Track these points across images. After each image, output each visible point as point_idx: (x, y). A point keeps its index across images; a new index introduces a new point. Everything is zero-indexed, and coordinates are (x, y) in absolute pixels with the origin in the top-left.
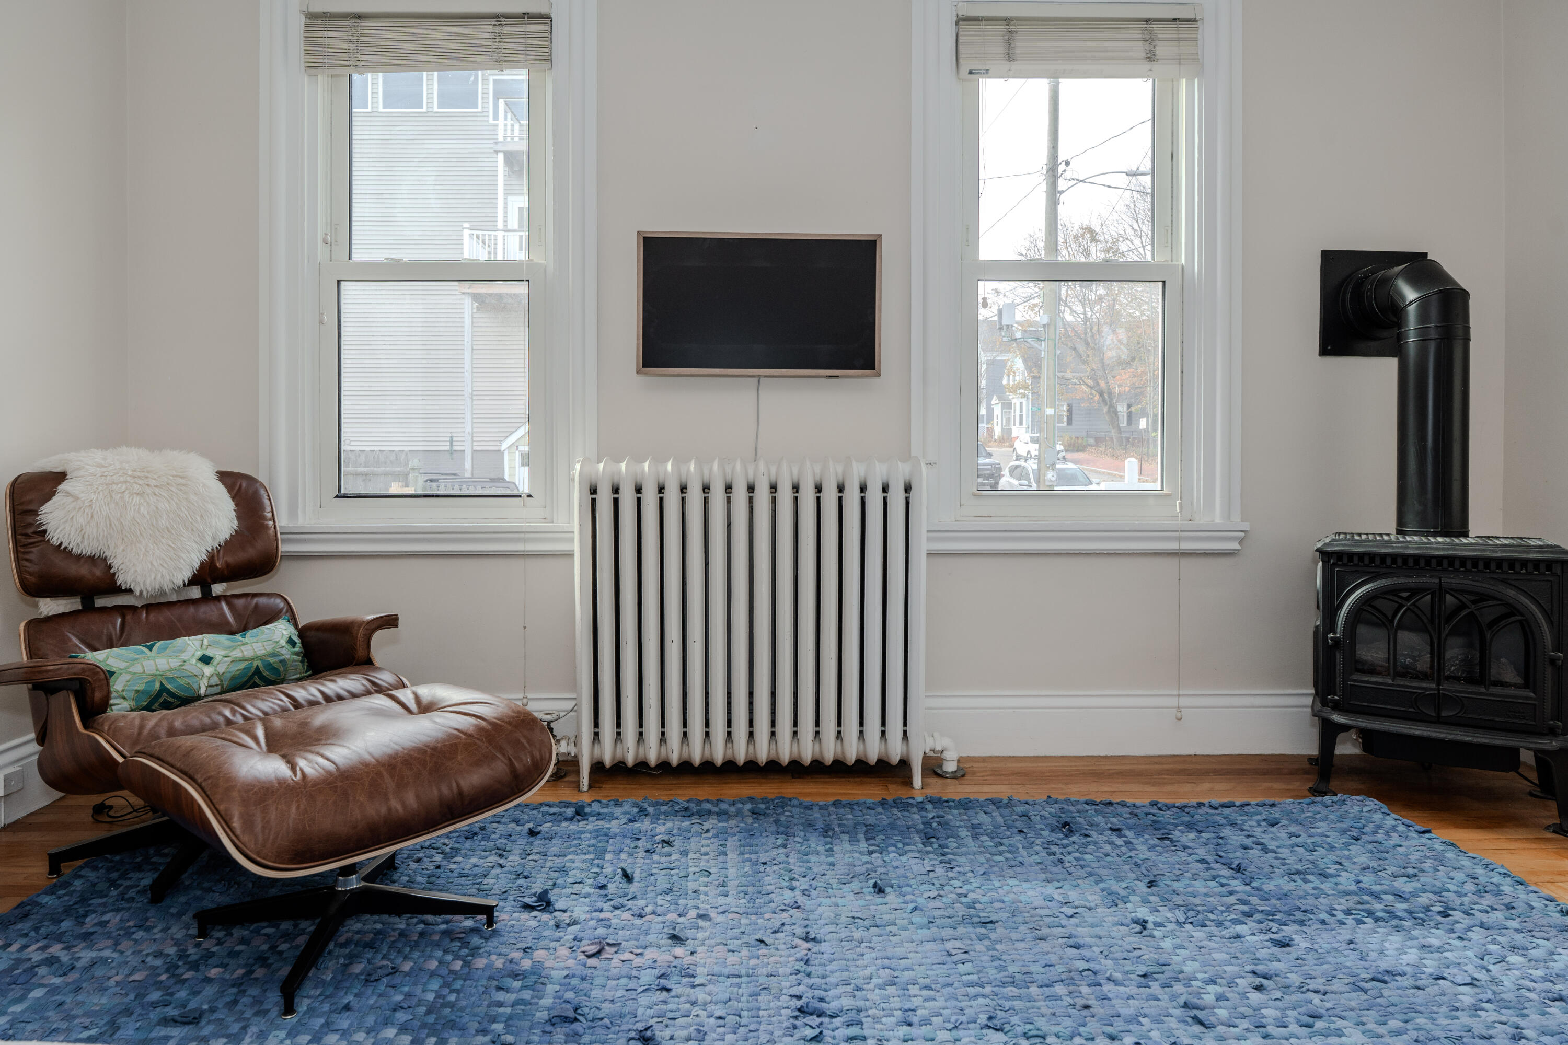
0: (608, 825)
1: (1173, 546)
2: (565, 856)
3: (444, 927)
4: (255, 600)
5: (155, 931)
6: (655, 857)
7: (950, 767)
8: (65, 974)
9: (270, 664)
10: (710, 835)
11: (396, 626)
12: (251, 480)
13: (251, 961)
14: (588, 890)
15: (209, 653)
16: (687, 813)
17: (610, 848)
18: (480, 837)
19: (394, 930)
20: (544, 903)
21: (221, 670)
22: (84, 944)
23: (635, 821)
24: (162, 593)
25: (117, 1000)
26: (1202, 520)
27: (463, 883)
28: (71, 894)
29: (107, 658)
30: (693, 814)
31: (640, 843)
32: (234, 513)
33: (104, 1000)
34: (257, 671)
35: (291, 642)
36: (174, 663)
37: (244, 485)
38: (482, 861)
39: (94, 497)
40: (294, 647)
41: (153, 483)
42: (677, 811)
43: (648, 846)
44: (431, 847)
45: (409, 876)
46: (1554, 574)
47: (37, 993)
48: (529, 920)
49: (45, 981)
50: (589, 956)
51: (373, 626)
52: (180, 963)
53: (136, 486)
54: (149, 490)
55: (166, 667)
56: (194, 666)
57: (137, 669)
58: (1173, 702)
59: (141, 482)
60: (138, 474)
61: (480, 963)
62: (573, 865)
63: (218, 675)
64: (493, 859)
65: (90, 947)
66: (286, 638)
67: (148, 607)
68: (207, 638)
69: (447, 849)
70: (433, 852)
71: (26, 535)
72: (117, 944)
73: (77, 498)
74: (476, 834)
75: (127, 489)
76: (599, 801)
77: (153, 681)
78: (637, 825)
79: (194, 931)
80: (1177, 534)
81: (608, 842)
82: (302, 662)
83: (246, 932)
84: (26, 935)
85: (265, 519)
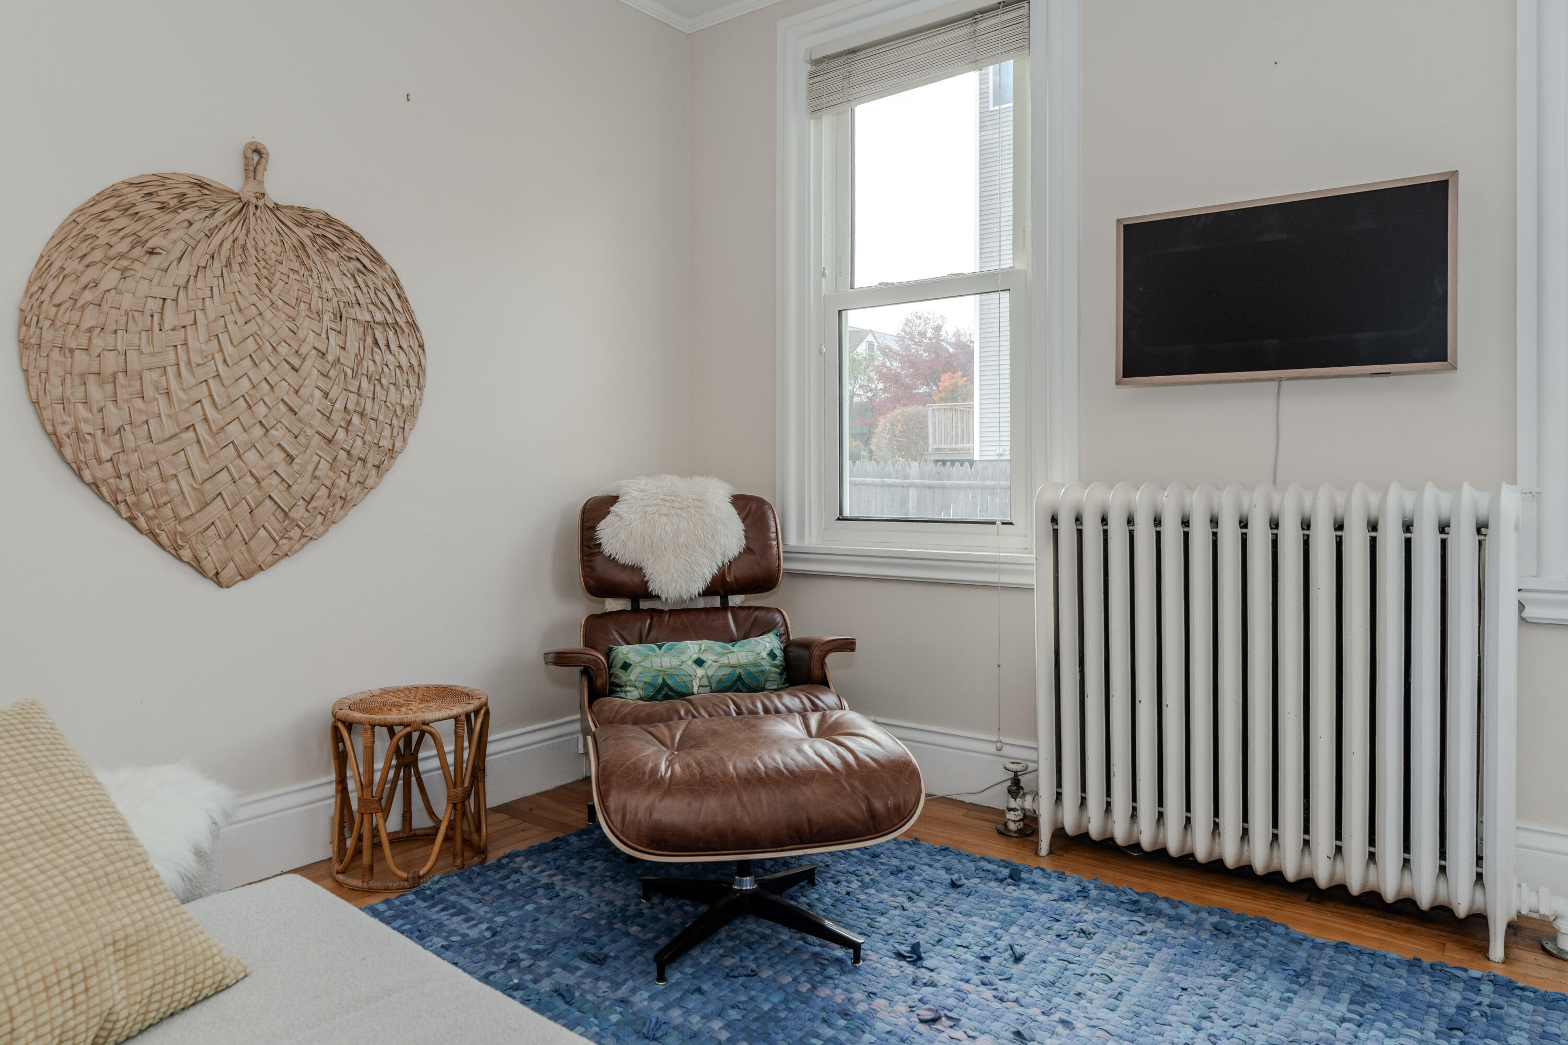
0: (1035, 897)
2: (971, 916)
3: (818, 949)
4: (756, 614)
5: (620, 884)
6: (1063, 945)
8: (551, 899)
9: (751, 673)
10: (1143, 938)
11: (853, 650)
12: (760, 502)
13: (663, 929)
14: (969, 957)
15: (703, 657)
16: (1134, 907)
17: (1021, 921)
18: (904, 874)
19: (778, 939)
20: (915, 956)
21: (711, 673)
22: (574, 880)
23: (1068, 900)
24: (683, 601)
25: (568, 928)
27: (860, 914)
28: (589, 840)
29: (628, 652)
30: (1139, 910)
31: (1057, 926)
32: (743, 533)
33: (560, 927)
34: (739, 678)
35: (772, 655)
36: (675, 662)
37: (754, 507)
38: (891, 898)
39: (632, 517)
40: (774, 660)
41: (677, 505)
42: (1122, 902)
43: (1064, 931)
44: (854, 873)
45: (820, 894)
47: (530, 907)
48: (893, 967)
49: (538, 900)
50: (923, 1021)
51: (828, 648)
52: (619, 915)
53: (664, 508)
54: (673, 512)
55: (668, 665)
56: (690, 667)
57: (647, 664)
59: (668, 505)
60: (667, 498)
61: (824, 992)
62: (972, 928)
63: (708, 677)
64: (902, 900)
65: (575, 884)
67: (671, 612)
68: (705, 643)
69: (867, 879)
70: (854, 878)
71: (589, 547)
72: (592, 886)
73: (622, 518)
74: (901, 871)
75: (658, 510)
76: (1043, 870)
77: (658, 676)
78: (1067, 905)
79: (640, 893)
81: (1022, 914)
82: (780, 674)
83: (674, 905)
84: (548, 863)
85: (769, 539)
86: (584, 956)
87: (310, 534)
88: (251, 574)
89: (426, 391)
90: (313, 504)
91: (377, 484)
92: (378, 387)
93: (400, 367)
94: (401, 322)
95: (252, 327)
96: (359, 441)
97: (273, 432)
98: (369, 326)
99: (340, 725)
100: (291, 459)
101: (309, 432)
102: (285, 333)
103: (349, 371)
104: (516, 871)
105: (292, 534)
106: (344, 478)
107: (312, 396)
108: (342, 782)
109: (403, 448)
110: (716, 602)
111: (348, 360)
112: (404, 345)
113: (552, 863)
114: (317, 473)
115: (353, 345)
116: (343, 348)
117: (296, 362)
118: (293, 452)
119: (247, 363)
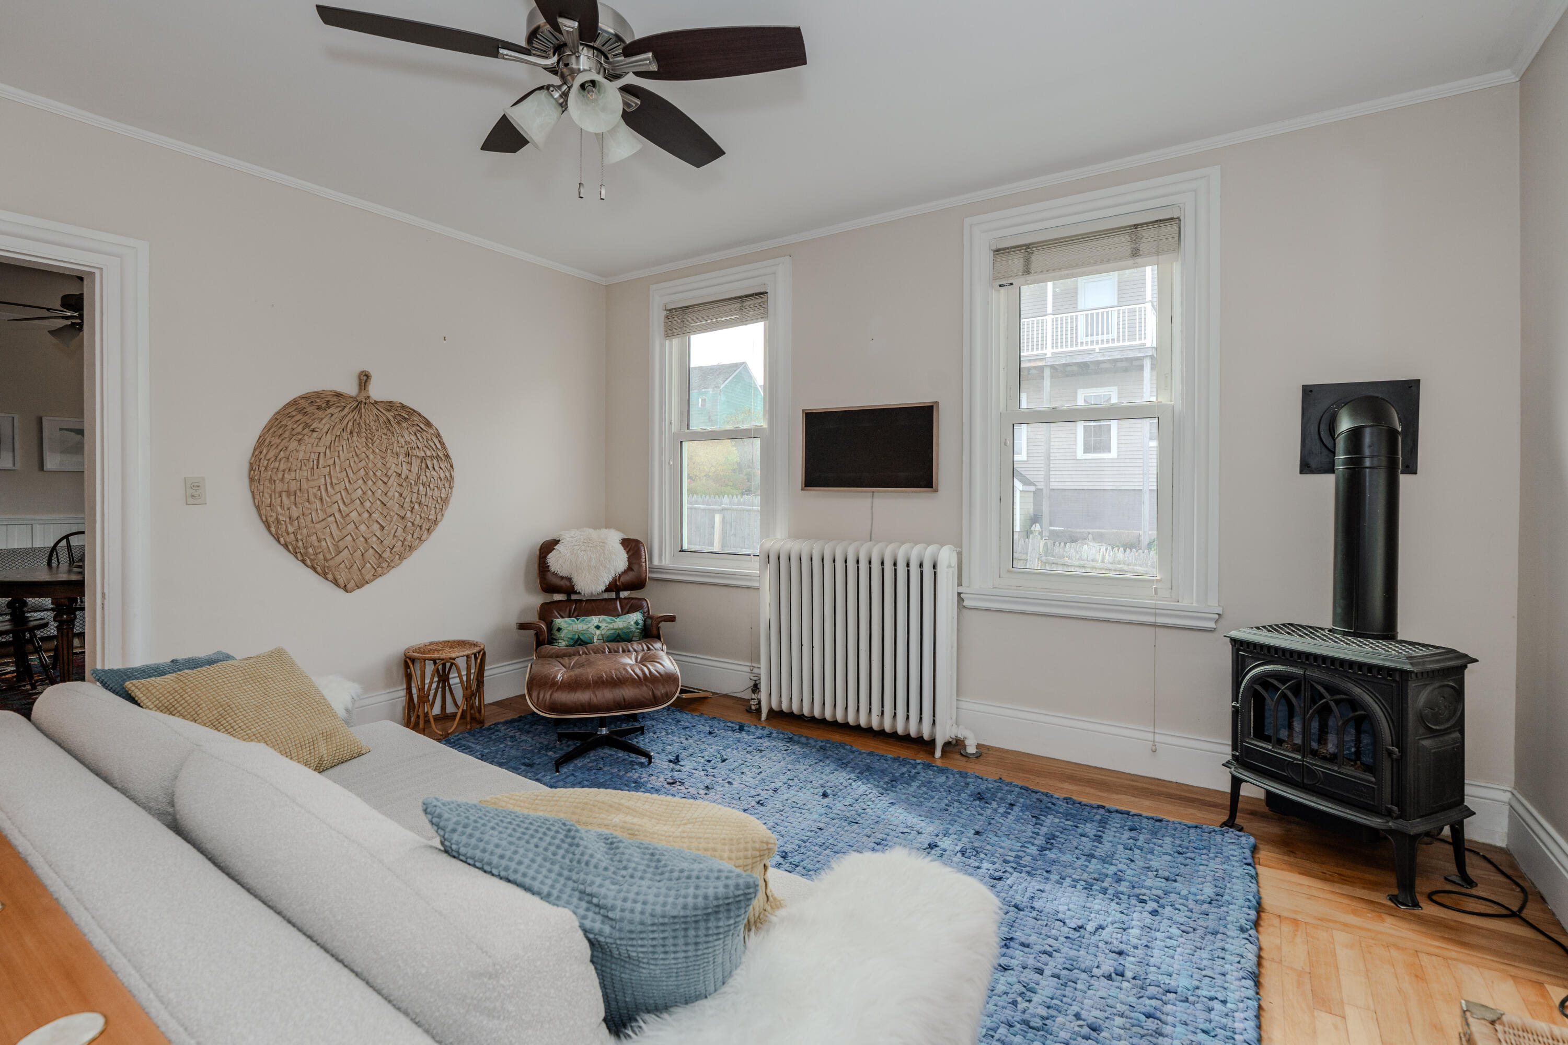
1: (1151, 619)
2: (711, 745)
3: (634, 759)
4: (633, 601)
6: (748, 755)
7: (971, 750)
8: (513, 742)
9: (626, 632)
10: (785, 752)
11: (674, 621)
12: (637, 543)
14: (702, 760)
15: (600, 625)
17: (734, 746)
18: (689, 729)
19: (617, 756)
20: (677, 761)
21: (603, 633)
23: (761, 738)
24: (595, 594)
25: (519, 753)
26: (1185, 603)
29: (562, 622)
30: (791, 741)
31: (749, 748)
32: (627, 559)
33: (515, 753)
34: (619, 635)
35: (637, 623)
36: (585, 627)
37: (633, 545)
38: (677, 739)
39: (567, 551)
40: (638, 626)
41: (591, 545)
42: (785, 738)
43: (751, 750)
44: (666, 729)
46: (1394, 680)
47: (502, 746)
48: (666, 765)
50: (668, 783)
51: (660, 620)
52: (544, 748)
53: (584, 547)
54: (588, 549)
55: (581, 629)
56: (593, 630)
57: (570, 628)
58: (1150, 736)
59: (586, 545)
60: (585, 541)
61: (629, 774)
62: (709, 749)
63: (602, 635)
64: (683, 739)
65: (526, 736)
66: (634, 621)
67: (587, 601)
68: (602, 617)
70: (664, 731)
71: (543, 568)
73: (560, 552)
75: (580, 548)
76: (756, 726)
77: (576, 634)
78: (759, 740)
80: (1153, 611)
81: (736, 744)
82: (641, 633)
83: (572, 743)
85: (641, 562)
86: (524, 764)
87: (392, 565)
88: (362, 586)
89: (454, 489)
90: (394, 550)
91: (427, 538)
92: (428, 489)
93: (440, 478)
94: (441, 455)
95: (363, 463)
96: (418, 517)
97: (373, 515)
98: (423, 459)
99: (408, 660)
100: (382, 528)
101: (392, 513)
102: (379, 465)
103: (413, 482)
104: (497, 731)
105: (383, 565)
106: (410, 536)
107: (394, 496)
108: (409, 689)
109: (442, 519)
110: (613, 595)
111: (413, 477)
112: (442, 466)
113: (516, 727)
114: (396, 534)
115: (415, 469)
116: (410, 471)
117: (385, 479)
118: (384, 525)
119: (361, 481)
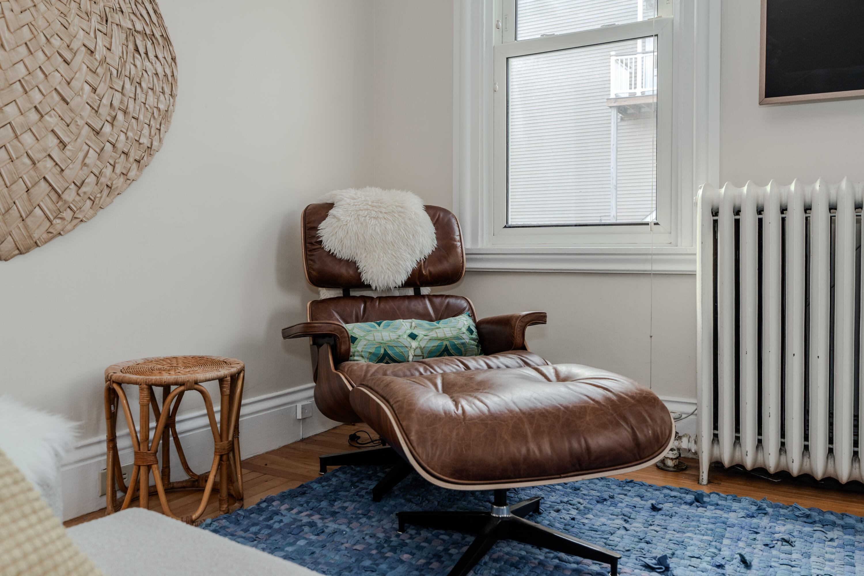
0: (725, 515)
2: (684, 533)
3: (574, 566)
4: (447, 300)
5: (374, 520)
6: (774, 552)
8: (318, 535)
9: (455, 345)
10: (835, 544)
11: (545, 322)
12: (446, 212)
13: (430, 556)
14: (704, 565)
15: (415, 332)
16: (808, 520)
17: (727, 535)
18: (609, 503)
19: (535, 559)
20: (663, 567)
21: (423, 345)
22: (331, 519)
23: (753, 517)
24: (389, 289)
25: (344, 559)
27: (593, 535)
28: (329, 486)
29: (353, 329)
30: (815, 522)
31: (758, 537)
32: (435, 235)
33: (337, 558)
34: (446, 349)
35: (470, 330)
36: (393, 336)
37: (441, 215)
38: (610, 522)
39: (349, 218)
40: (472, 334)
41: (384, 210)
42: (798, 516)
43: (767, 541)
44: (567, 502)
45: (550, 521)
47: (302, 543)
49: (307, 536)
51: (527, 320)
52: (386, 545)
53: (373, 212)
54: (381, 216)
55: (389, 339)
56: (406, 340)
57: (370, 337)
59: (376, 210)
60: (375, 204)
62: (692, 542)
63: (421, 348)
64: (619, 522)
65: (334, 521)
66: (466, 327)
67: (380, 298)
68: (415, 322)
69: (581, 507)
70: (570, 507)
71: (311, 243)
72: (350, 523)
73: (339, 220)
74: (605, 500)
75: (368, 214)
76: (717, 494)
77: (380, 347)
78: (755, 520)
79: (396, 526)
81: (726, 529)
82: (477, 346)
83: (430, 535)
84: (302, 505)
85: (455, 240)
87: (80, 216)
88: (28, 250)
89: (177, 99)
90: (83, 189)
91: (138, 176)
92: (139, 90)
93: (157, 74)
94: (158, 35)
95: (27, 17)
96: (122, 137)
97: (47, 117)
98: (132, 32)
99: (115, 386)
100: (63, 145)
101: (81, 122)
102: (57, 27)
103: (115, 72)
104: (277, 513)
105: (64, 215)
106: (110, 168)
107: (82, 89)
108: (112, 440)
109: (160, 147)
110: (410, 292)
111: (114, 60)
112: (160, 56)
113: (305, 505)
114: (87, 161)
115: (117, 49)
116: (109, 50)
117: (68, 56)
118: (66, 140)
119: (23, 50)
